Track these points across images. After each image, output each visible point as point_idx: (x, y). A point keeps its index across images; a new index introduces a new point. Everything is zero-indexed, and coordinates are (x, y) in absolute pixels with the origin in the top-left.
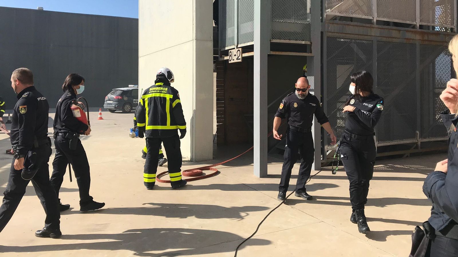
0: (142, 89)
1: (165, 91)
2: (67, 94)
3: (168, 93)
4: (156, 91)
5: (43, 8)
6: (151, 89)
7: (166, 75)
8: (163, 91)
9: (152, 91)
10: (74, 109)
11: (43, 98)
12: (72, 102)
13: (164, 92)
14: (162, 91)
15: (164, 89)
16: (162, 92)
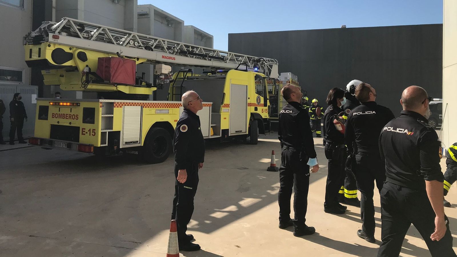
0: (447, 104)
2: (329, 109)
5: (345, 26)
10: (335, 123)
11: (288, 111)
12: (334, 117)
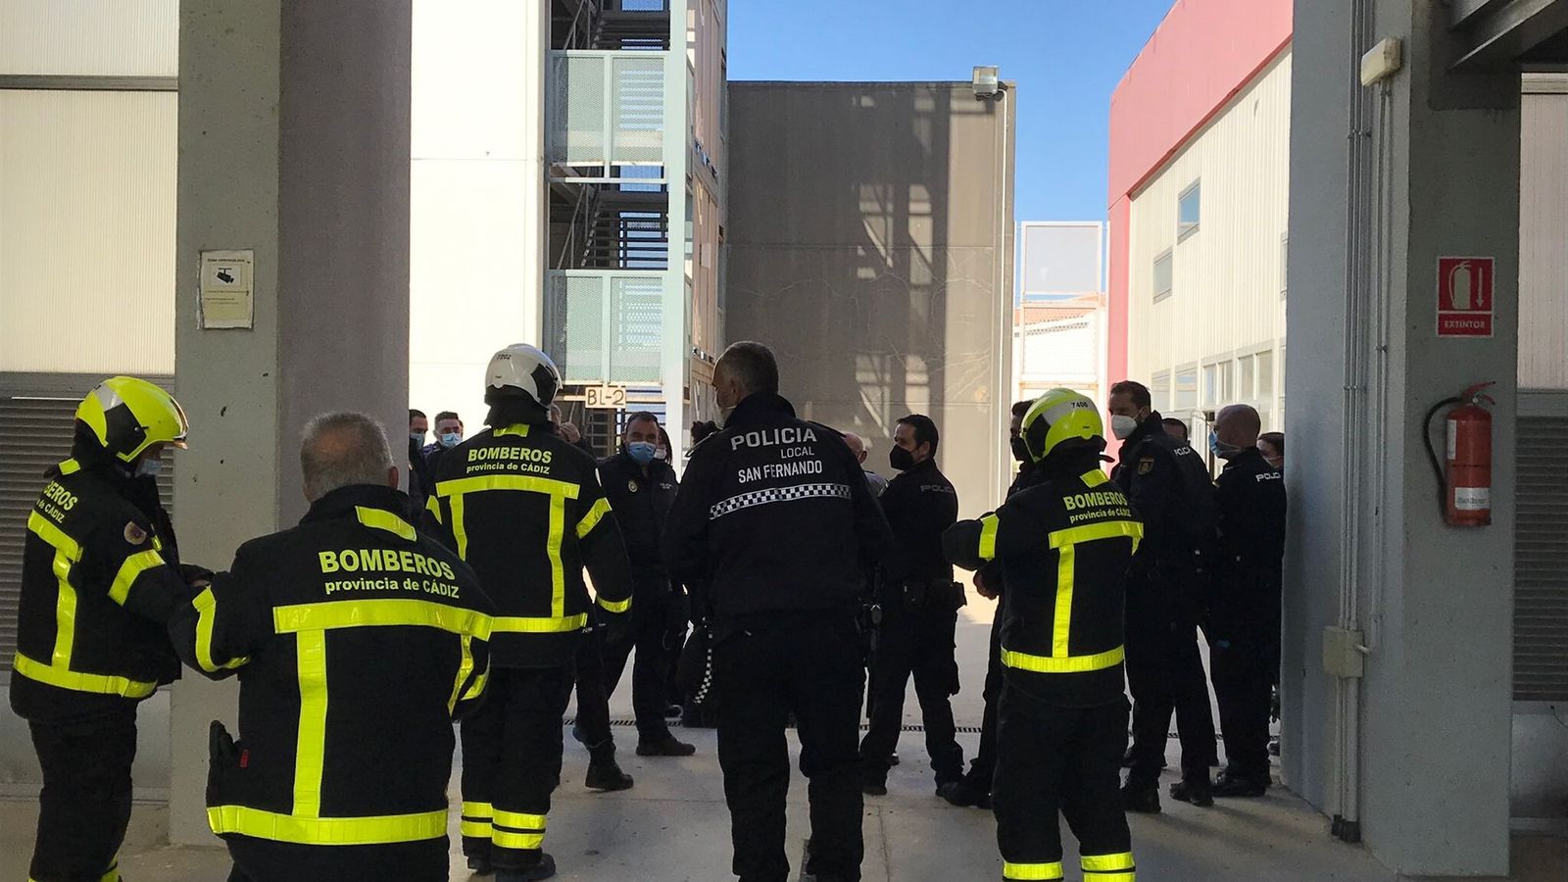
1: (540, 463)
3: (557, 473)
4: (502, 467)
6: (473, 455)
7: (531, 388)
8: (535, 464)
9: (478, 462)
13: (537, 469)
14: (528, 463)
15: (536, 455)
16: (530, 468)
